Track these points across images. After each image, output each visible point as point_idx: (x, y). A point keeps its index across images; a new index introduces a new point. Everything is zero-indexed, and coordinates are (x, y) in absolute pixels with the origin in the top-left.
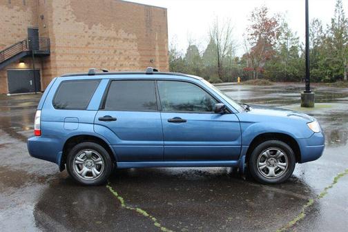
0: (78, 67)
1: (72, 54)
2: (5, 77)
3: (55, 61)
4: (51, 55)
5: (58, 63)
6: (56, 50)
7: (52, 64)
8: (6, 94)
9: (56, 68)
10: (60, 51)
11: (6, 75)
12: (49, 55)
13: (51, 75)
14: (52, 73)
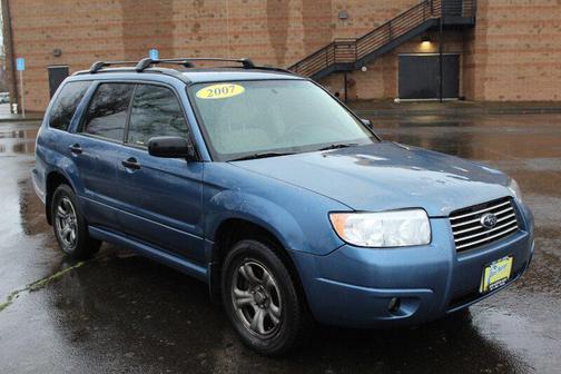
0: (533, 51)
1: (524, 22)
2: (394, 68)
3: (484, 37)
4: (478, 26)
5: (489, 42)
6: (489, 14)
7: (478, 45)
8: (393, 99)
9: (485, 51)
10: (497, 17)
11: (397, 65)
12: (472, 26)
13: (473, 66)
14: (477, 62)
